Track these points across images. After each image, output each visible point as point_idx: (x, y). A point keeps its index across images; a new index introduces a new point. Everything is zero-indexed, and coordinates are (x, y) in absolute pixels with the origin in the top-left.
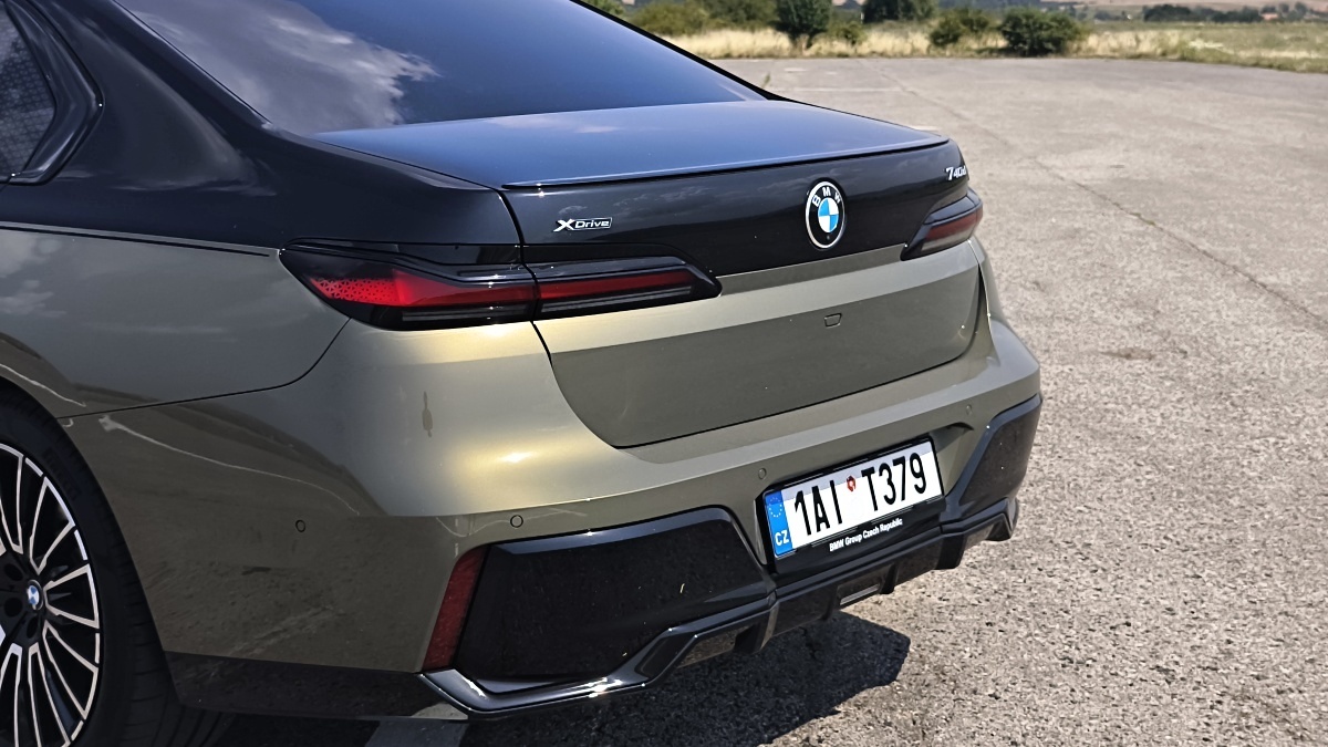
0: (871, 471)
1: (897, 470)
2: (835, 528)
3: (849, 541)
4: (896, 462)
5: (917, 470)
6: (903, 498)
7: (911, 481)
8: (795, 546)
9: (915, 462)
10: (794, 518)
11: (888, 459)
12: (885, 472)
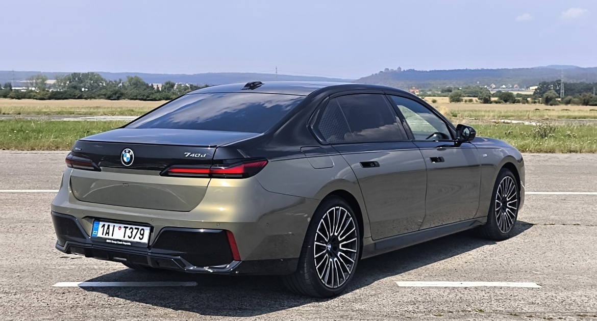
0: (127, 227)
1: (135, 231)
2: (110, 237)
3: (113, 242)
4: (136, 228)
5: (142, 233)
6: (134, 238)
7: (138, 235)
8: (98, 236)
9: (142, 231)
10: (100, 230)
11: (134, 227)
12: (131, 230)
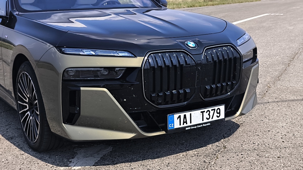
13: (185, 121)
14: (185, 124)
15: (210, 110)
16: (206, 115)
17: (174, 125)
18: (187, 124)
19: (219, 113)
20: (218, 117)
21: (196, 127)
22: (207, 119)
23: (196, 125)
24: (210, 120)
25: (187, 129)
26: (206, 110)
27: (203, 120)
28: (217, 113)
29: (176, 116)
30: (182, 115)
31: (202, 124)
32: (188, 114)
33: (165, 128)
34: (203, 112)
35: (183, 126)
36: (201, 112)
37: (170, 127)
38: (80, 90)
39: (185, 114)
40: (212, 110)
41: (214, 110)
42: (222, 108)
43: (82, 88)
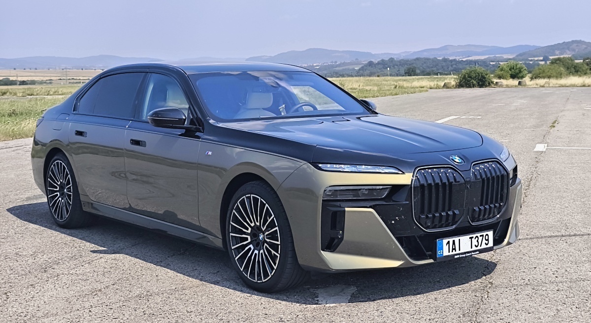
13: (454, 248)
14: (454, 251)
15: (479, 236)
16: (475, 242)
17: (443, 252)
18: (456, 251)
19: (488, 240)
20: (486, 244)
21: (464, 255)
22: (476, 246)
23: (465, 253)
24: (479, 248)
25: (456, 257)
26: (474, 236)
27: (471, 248)
28: (486, 240)
29: (445, 241)
30: (451, 240)
31: (471, 252)
32: (456, 239)
33: (433, 256)
34: (471, 238)
35: (452, 253)
36: (470, 238)
37: (439, 253)
38: (345, 211)
39: (454, 239)
40: (481, 236)
41: (483, 236)
42: (491, 233)
43: (347, 209)
